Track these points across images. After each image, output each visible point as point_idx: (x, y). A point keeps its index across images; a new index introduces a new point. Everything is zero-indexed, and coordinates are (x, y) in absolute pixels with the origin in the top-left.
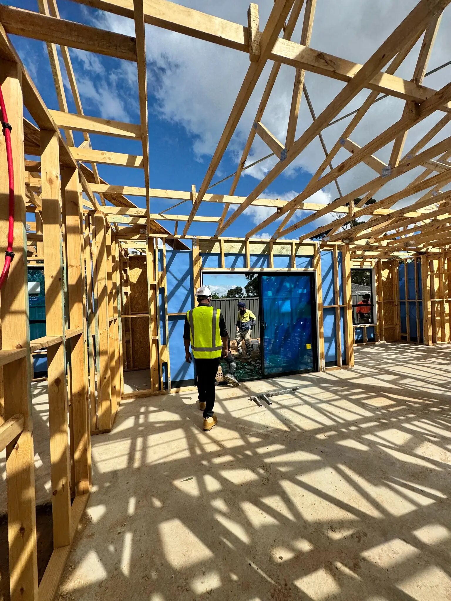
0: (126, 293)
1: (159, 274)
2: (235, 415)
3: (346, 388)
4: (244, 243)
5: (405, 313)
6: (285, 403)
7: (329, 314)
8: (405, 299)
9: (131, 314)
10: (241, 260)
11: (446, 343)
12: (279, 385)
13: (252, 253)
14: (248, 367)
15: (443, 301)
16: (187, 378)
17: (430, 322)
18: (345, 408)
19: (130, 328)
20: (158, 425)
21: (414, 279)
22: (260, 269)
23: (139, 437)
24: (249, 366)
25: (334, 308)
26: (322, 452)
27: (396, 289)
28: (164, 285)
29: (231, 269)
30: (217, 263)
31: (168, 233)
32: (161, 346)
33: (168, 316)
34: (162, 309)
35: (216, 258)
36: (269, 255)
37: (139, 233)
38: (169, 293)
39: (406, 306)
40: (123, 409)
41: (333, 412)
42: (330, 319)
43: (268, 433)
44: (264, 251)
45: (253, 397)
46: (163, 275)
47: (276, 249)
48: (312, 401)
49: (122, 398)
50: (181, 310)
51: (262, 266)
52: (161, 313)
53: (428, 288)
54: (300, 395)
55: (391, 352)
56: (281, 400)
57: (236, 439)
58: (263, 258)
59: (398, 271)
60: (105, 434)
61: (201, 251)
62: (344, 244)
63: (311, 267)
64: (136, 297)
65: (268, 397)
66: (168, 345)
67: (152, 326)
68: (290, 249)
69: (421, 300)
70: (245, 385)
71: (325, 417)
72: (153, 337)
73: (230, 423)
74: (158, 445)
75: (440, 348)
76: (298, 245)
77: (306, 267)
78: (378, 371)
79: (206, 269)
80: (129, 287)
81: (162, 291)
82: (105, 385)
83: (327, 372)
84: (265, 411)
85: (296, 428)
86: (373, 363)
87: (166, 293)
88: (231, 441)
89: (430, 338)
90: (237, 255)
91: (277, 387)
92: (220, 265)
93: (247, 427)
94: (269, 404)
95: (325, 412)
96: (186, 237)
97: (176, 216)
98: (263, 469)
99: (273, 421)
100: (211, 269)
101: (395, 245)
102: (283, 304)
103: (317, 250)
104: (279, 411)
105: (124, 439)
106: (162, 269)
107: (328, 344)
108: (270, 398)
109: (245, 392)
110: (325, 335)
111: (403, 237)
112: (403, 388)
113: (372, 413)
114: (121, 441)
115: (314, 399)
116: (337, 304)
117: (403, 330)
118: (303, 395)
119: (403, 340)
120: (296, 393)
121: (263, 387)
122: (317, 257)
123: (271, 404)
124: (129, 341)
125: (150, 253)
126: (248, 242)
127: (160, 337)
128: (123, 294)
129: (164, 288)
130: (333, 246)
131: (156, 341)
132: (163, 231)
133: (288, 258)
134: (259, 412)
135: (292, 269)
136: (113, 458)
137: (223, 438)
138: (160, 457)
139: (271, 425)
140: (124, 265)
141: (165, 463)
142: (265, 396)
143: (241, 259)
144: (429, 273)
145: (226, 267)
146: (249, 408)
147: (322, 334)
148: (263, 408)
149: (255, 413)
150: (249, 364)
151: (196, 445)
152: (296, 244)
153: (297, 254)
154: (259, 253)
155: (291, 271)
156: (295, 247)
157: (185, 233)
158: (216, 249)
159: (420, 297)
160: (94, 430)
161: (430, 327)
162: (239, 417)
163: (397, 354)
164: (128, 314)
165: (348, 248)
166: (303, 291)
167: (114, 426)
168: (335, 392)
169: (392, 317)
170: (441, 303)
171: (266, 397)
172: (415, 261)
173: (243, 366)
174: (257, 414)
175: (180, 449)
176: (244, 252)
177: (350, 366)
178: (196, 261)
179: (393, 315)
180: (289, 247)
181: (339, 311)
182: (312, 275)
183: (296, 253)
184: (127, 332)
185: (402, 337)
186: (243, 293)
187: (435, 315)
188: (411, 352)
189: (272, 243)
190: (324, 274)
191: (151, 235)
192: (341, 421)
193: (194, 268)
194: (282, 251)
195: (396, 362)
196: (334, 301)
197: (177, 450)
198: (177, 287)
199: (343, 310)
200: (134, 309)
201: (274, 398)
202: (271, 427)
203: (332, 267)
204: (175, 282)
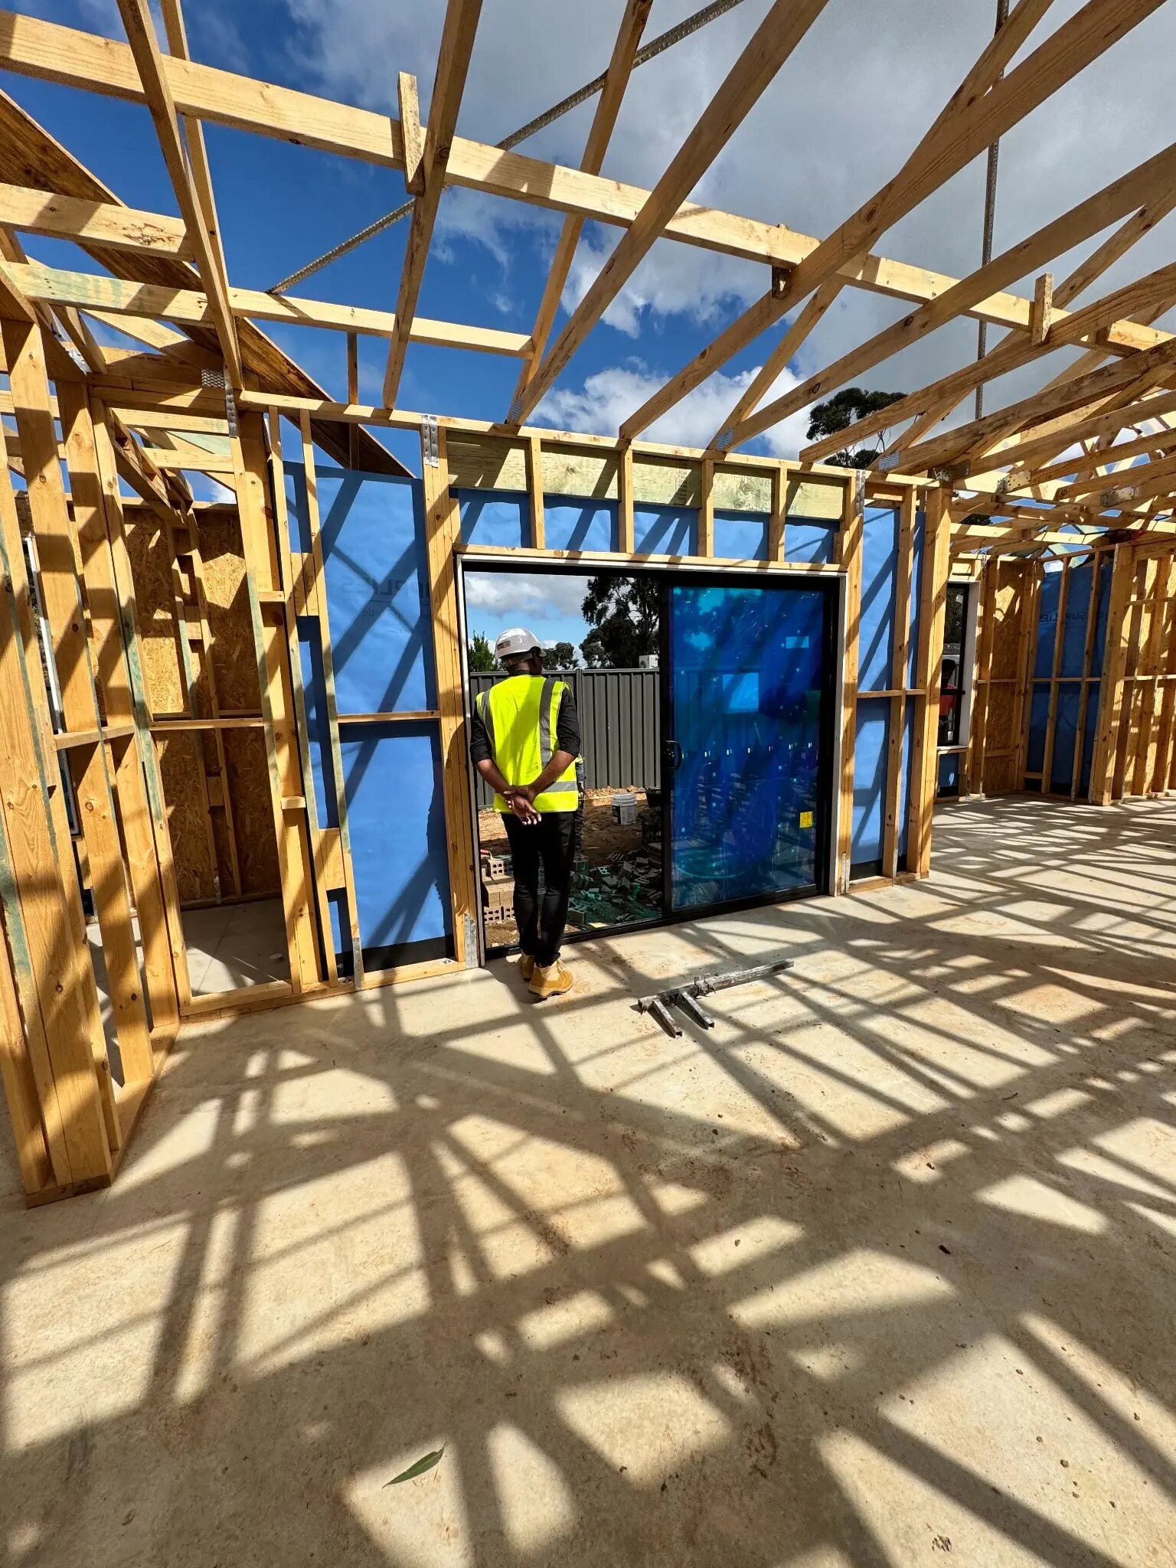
0: (196, 645)
1: (293, 562)
2: (594, 1076)
3: (930, 952)
4: (614, 458)
5: (1046, 717)
6: (756, 1018)
7: (870, 720)
8: (1050, 677)
9: (222, 717)
10: (603, 524)
11: (1144, 797)
12: (721, 946)
13: (640, 498)
14: (613, 880)
15: (1152, 682)
16: (418, 935)
17: (1113, 741)
18: (953, 1031)
19: (222, 763)
20: (306, 1139)
21: (1085, 618)
22: (667, 558)
23: (227, 1207)
24: (615, 878)
25: (888, 700)
26: (942, 1248)
27: (1027, 645)
28: (317, 604)
29: (566, 553)
30: (516, 529)
31: (321, 396)
32: (317, 834)
33: (340, 725)
34: (317, 695)
35: (513, 510)
36: (699, 509)
37: (196, 382)
38: (338, 637)
39: (1052, 695)
40: (183, 1064)
41: (924, 1054)
42: (873, 733)
43: (724, 1159)
44: (682, 493)
45: (646, 1000)
46: (309, 568)
47: (724, 489)
48: (844, 1007)
49: (185, 1019)
50: (387, 704)
51: (672, 549)
52: (313, 715)
53: (1124, 644)
54: (797, 985)
55: (1011, 827)
56: (740, 1008)
57: (609, 1196)
58: (677, 520)
59: (1041, 593)
60: (84, 1200)
61: (454, 477)
62: (937, 484)
63: (830, 561)
64: (235, 657)
65: (695, 998)
66: (346, 830)
67: (280, 761)
68: (768, 490)
69: (1098, 679)
70: (612, 951)
71: (903, 1078)
72: (284, 800)
73: (577, 1116)
74: (297, 1247)
75: (1137, 814)
76: (796, 478)
77: (815, 560)
78: (1001, 889)
79: (476, 550)
80: (205, 622)
81: (310, 628)
82: (60, 1013)
83: (856, 895)
84: (693, 1054)
85: (817, 1130)
86: (975, 862)
87: (327, 639)
88: (588, 1210)
89: (1109, 784)
90: (589, 505)
91: (717, 955)
92: (528, 539)
93: (641, 1135)
94: (705, 1025)
95: (894, 1051)
96: (397, 415)
97: (348, 309)
98: (741, 1371)
99: (732, 1101)
100: (496, 550)
101: (1078, 498)
102: (735, 684)
103: (856, 500)
104: (741, 1053)
105: (159, 1222)
106: (305, 545)
107: (862, 811)
108: (702, 999)
109: (615, 976)
110: (857, 784)
111: (1102, 471)
112: (1098, 946)
113: (1050, 1050)
114: (146, 1234)
115: (844, 1001)
116: (900, 688)
117: (1034, 762)
118: (806, 985)
119: (1031, 789)
120: (782, 977)
121: (673, 956)
122: (853, 526)
123: (712, 1025)
124: (223, 807)
125: (252, 476)
126: (629, 455)
127: (312, 802)
128: (186, 647)
129: (316, 619)
130: (903, 489)
131: (298, 817)
132: (302, 387)
133: (760, 525)
134: (675, 1062)
135: (772, 564)
136: (92, 1341)
137: (560, 1197)
138: (300, 1323)
139: (728, 1121)
140: (177, 540)
141: (320, 1360)
142: (685, 994)
143: (602, 519)
144: (1134, 598)
145: (549, 546)
146: (637, 1047)
147: (848, 780)
148: (685, 1044)
149: (663, 1067)
150: (615, 869)
151: (455, 1239)
152: (791, 474)
153: (791, 512)
154: (666, 500)
155: (769, 571)
156: (784, 484)
157: (391, 396)
158: (510, 475)
159: (1096, 670)
160: (35, 1185)
161: (1111, 755)
162: (609, 1085)
163: (1030, 834)
164: (210, 716)
165: (947, 498)
166: (800, 642)
167: (132, 1152)
168: (901, 969)
169: (1007, 730)
170: (1148, 688)
171: (690, 999)
172: (1095, 563)
173: (596, 875)
174: (667, 1073)
175: (388, 1268)
176: (612, 493)
177: (918, 876)
178: (438, 517)
179: (1010, 719)
180: (765, 484)
181: (903, 708)
182: (832, 589)
183: (787, 506)
184: (213, 779)
185: (1027, 781)
186: (576, 661)
187: (1128, 722)
188: (1064, 827)
189: (709, 465)
190: (868, 584)
191: (249, 396)
192: (962, 1092)
193: (433, 545)
194: (742, 497)
195: (1039, 860)
196: (890, 676)
197: (373, 1275)
198: (366, 618)
199: (915, 705)
200: (231, 701)
201: (716, 1001)
202: (729, 1132)
203: (894, 563)
204: (361, 597)
